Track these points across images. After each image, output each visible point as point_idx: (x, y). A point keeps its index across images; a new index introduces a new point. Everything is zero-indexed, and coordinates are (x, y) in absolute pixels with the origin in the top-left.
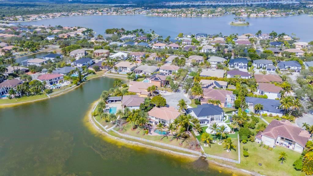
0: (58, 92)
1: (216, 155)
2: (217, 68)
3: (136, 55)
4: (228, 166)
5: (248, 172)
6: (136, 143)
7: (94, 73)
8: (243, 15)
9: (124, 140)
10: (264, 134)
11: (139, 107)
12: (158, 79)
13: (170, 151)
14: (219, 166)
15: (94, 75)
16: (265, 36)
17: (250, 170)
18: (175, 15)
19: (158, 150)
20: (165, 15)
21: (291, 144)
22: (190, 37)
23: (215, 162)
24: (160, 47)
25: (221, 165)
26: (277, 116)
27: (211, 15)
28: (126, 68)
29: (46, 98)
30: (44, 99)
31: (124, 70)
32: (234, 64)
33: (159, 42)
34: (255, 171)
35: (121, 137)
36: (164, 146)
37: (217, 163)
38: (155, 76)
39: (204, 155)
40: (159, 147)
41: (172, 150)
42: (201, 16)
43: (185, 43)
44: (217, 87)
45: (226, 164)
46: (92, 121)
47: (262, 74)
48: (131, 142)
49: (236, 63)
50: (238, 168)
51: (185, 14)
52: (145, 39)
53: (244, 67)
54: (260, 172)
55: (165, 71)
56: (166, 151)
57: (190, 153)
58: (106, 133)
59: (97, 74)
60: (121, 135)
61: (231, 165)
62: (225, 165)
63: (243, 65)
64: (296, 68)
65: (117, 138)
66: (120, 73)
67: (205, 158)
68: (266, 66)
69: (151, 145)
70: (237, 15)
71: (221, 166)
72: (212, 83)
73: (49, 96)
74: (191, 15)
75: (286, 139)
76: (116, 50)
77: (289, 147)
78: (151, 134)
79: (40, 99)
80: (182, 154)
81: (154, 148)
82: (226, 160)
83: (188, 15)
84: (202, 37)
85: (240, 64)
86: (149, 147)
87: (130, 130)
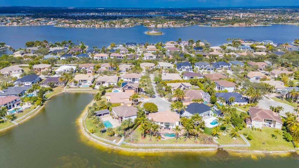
0: (24, 117)
1: (229, 144)
2: (169, 72)
3: (86, 67)
4: (243, 151)
5: (259, 151)
6: (155, 149)
7: (51, 90)
8: (152, 26)
9: (141, 149)
10: (254, 119)
11: (136, 116)
12: (132, 87)
13: (190, 149)
14: (237, 152)
15: (52, 92)
16: (185, 43)
17: (260, 150)
18: (88, 26)
19: (180, 151)
20: (78, 26)
21: (271, 123)
22: (122, 46)
23: (232, 150)
24: (102, 57)
25: (237, 151)
26: (244, 105)
27: (124, 26)
28: (86, 81)
29: (12, 126)
30: (10, 127)
31: (83, 83)
32: (182, 67)
33: (96, 52)
34: (264, 149)
35: (138, 148)
36: (183, 147)
37: (234, 150)
38: (127, 85)
39: (220, 146)
40: (179, 148)
41: (192, 149)
42: (114, 26)
43: (122, 52)
44: (186, 88)
45: (241, 149)
46: (92, 138)
47: (207, 73)
48: (149, 150)
49: (183, 67)
50: (251, 150)
51: (99, 25)
52: (80, 51)
53: (190, 69)
54: (268, 150)
55: (129, 79)
56: (187, 150)
57: (208, 148)
58: (118, 147)
59: (55, 91)
60: (136, 145)
61: (245, 149)
62: (240, 151)
63: (189, 67)
64: (227, 67)
65: (134, 149)
66: (81, 86)
67: (222, 148)
68: (206, 66)
69: (171, 148)
70: (146, 26)
71: (239, 152)
72: (181, 85)
73: (15, 123)
74: (105, 26)
75: (267, 120)
76: (56, 63)
77: (270, 126)
78: (164, 138)
79: (6, 128)
80: (202, 150)
81: (175, 150)
82: (239, 146)
83: (102, 26)
84: (132, 46)
85: (186, 67)
86: (170, 151)
87: (140, 139)
